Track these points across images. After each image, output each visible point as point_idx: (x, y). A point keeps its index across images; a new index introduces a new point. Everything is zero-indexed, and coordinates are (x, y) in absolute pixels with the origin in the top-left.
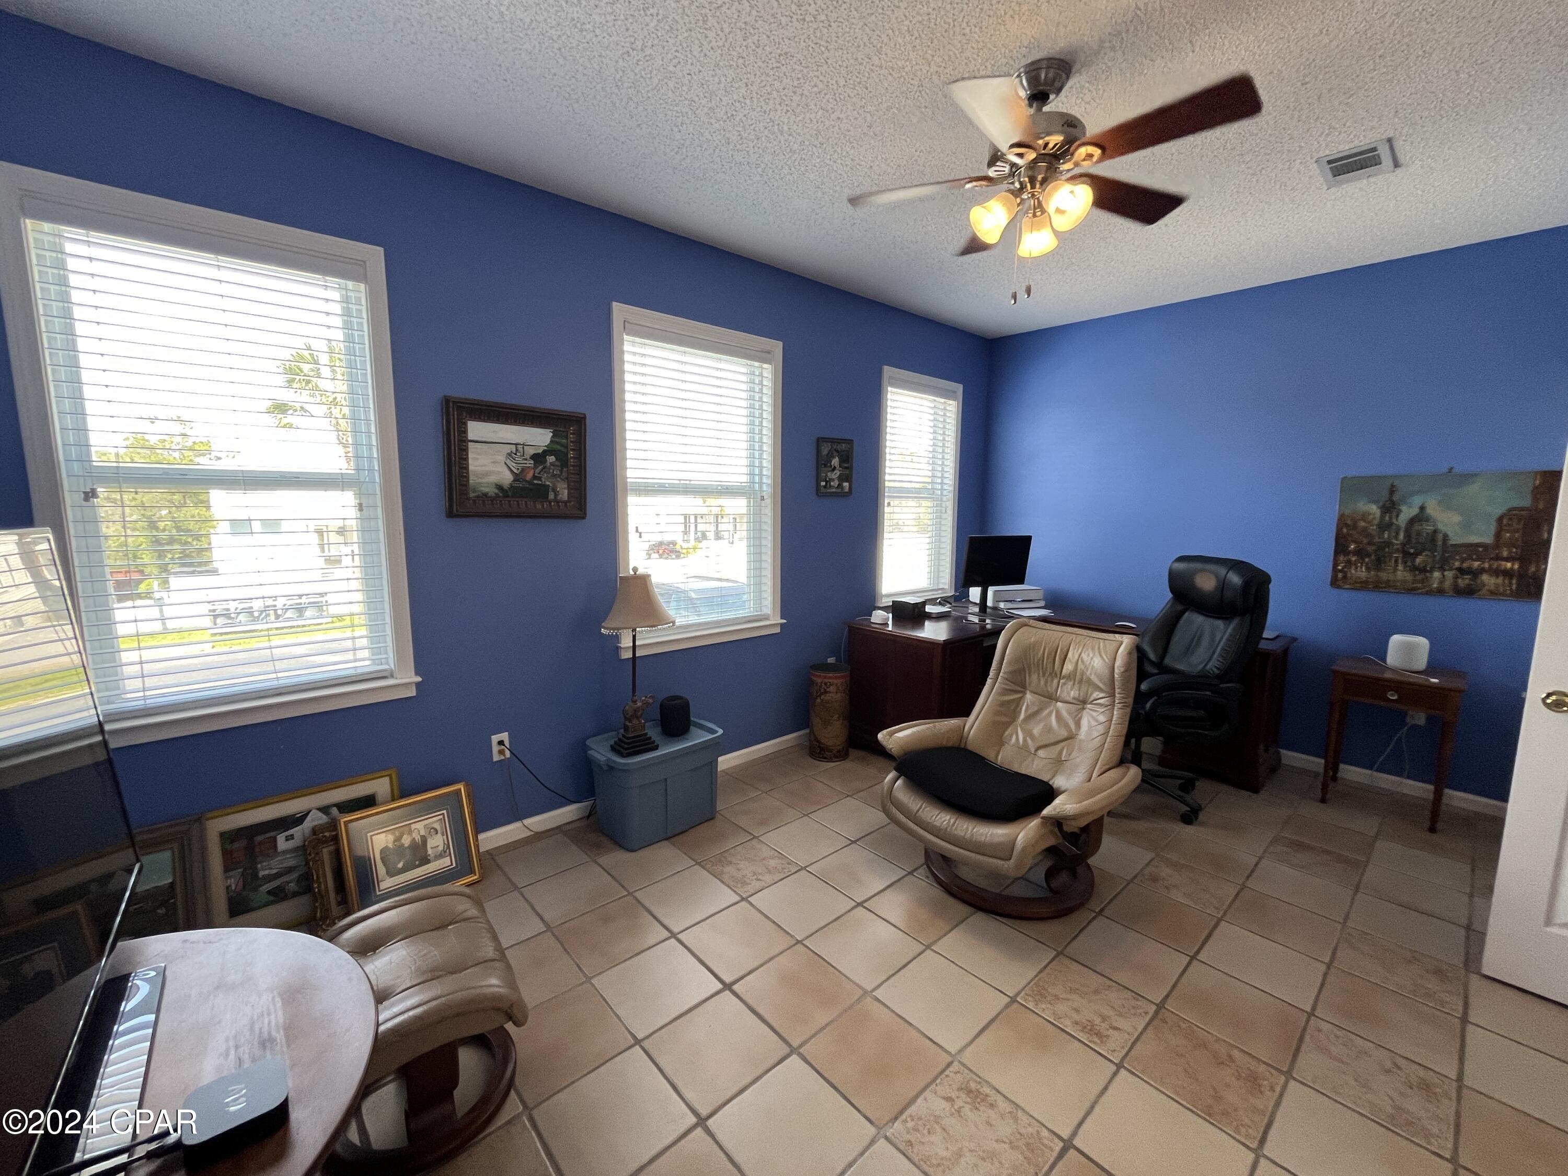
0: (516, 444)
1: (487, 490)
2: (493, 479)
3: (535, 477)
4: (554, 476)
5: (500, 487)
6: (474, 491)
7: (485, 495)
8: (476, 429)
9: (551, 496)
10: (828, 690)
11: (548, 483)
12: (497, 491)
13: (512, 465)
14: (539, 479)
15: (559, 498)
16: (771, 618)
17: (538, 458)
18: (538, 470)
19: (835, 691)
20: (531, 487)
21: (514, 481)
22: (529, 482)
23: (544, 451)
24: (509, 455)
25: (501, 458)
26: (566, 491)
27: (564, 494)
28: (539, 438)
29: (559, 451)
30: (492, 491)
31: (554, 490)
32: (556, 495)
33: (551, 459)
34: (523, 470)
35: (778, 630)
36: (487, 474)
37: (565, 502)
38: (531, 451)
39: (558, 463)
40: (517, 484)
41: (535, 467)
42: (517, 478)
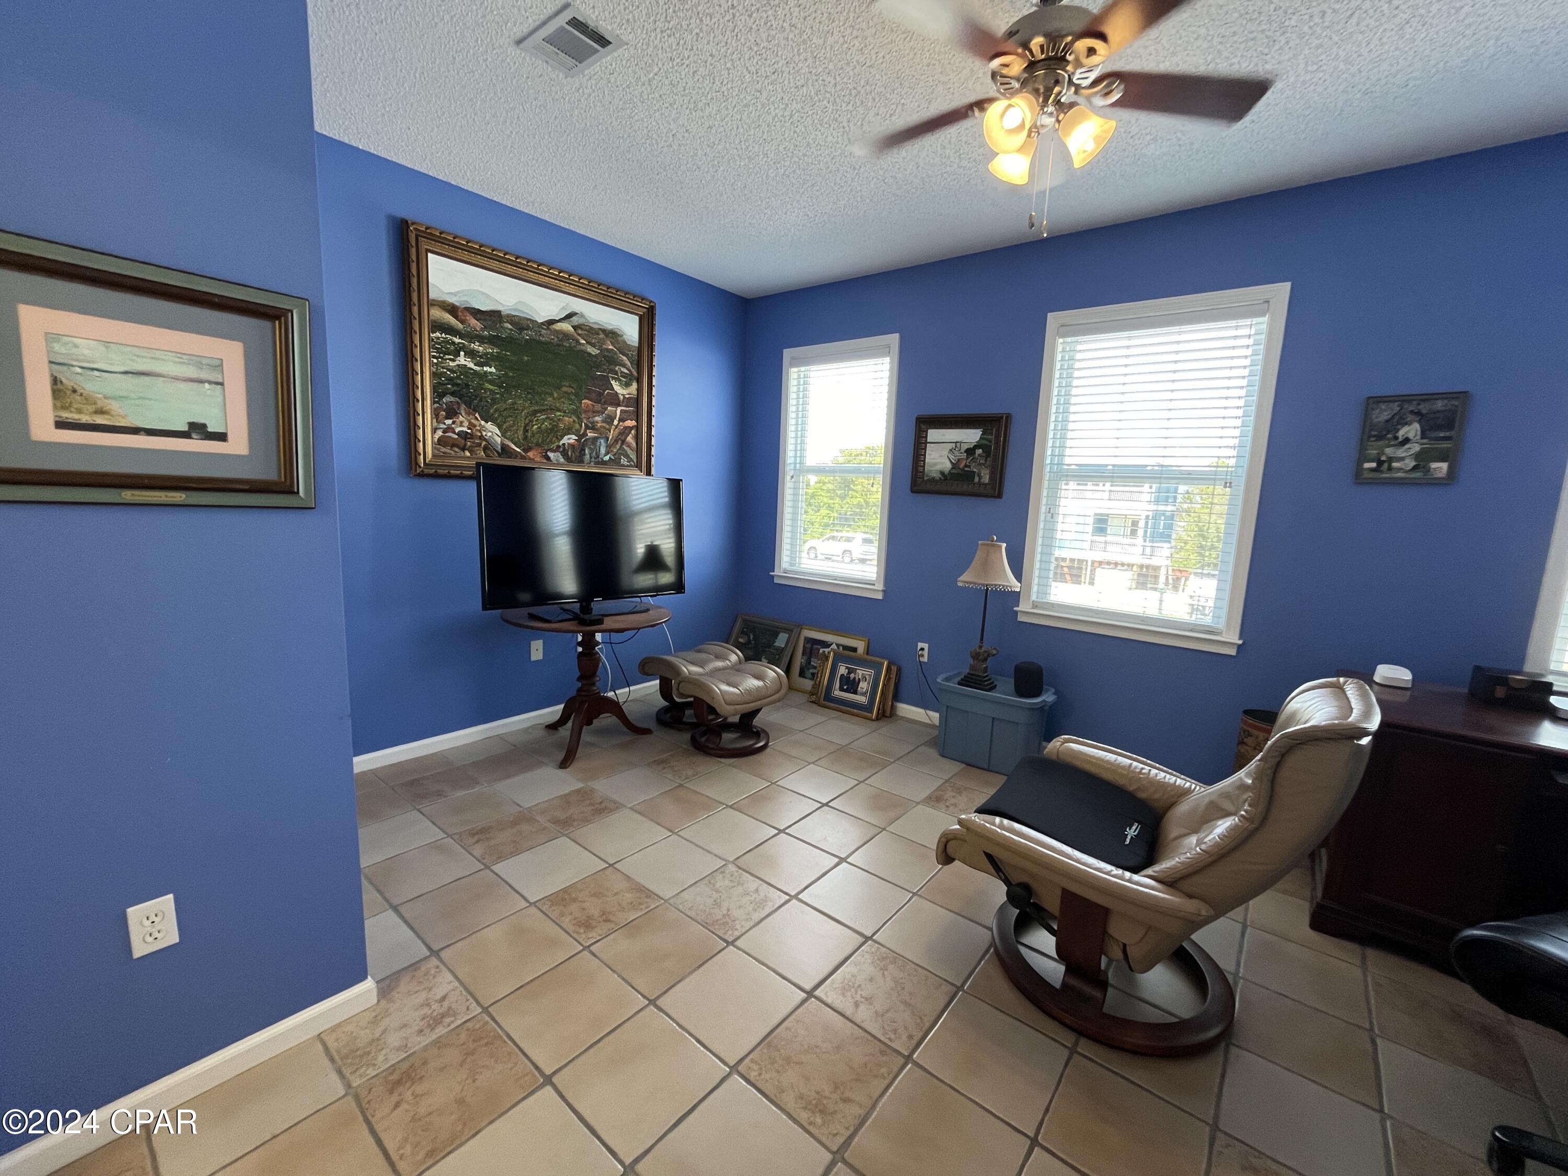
0: (956, 443)
1: (935, 475)
2: (939, 467)
3: (966, 466)
4: (980, 464)
5: (942, 473)
6: (927, 476)
7: (933, 478)
8: (933, 434)
9: (976, 479)
10: (1245, 740)
11: (975, 470)
12: (940, 476)
13: (952, 457)
14: (969, 467)
15: (982, 481)
16: (1224, 635)
17: (970, 452)
18: (968, 461)
19: (1253, 745)
20: (963, 473)
21: (952, 468)
22: (963, 470)
23: (975, 446)
24: (951, 450)
25: (946, 453)
26: (988, 476)
27: (986, 479)
28: (972, 436)
29: (986, 445)
30: (937, 476)
31: (979, 475)
32: (980, 479)
33: (979, 451)
34: (959, 460)
35: (1233, 652)
36: (935, 464)
37: (986, 484)
38: (965, 447)
39: (984, 455)
40: (954, 471)
41: (967, 458)
42: (954, 466)
